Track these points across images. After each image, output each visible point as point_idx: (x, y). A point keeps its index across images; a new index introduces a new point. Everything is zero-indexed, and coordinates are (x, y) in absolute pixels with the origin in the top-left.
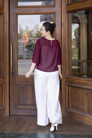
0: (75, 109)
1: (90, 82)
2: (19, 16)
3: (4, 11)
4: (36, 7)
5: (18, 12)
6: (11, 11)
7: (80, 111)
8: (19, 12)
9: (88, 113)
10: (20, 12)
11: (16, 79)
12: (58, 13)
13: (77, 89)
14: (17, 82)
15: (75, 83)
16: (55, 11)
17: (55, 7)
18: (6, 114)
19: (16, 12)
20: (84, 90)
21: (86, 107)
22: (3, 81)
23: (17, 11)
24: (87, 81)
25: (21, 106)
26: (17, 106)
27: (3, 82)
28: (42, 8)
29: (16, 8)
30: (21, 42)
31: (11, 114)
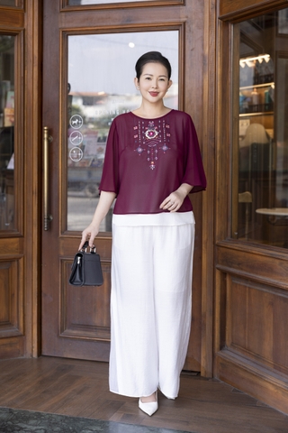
0: (240, 353)
1: (277, 261)
2: (71, 39)
3: (26, 24)
4: (123, 8)
5: (67, 25)
6: (46, 22)
7: (253, 359)
8: (71, 25)
9: (275, 367)
10: (75, 25)
11: (62, 242)
12: (193, 27)
13: (248, 285)
14: (62, 253)
15: (239, 264)
16: (185, 19)
17: (184, 4)
18: (29, 352)
19: (63, 26)
20: (264, 290)
21: (268, 347)
22: (22, 249)
23: (66, 21)
24: (271, 260)
25: (75, 332)
26: (62, 331)
27: (22, 252)
28: (144, 9)
29: (63, 14)
30: (76, 122)
31: (45, 352)
